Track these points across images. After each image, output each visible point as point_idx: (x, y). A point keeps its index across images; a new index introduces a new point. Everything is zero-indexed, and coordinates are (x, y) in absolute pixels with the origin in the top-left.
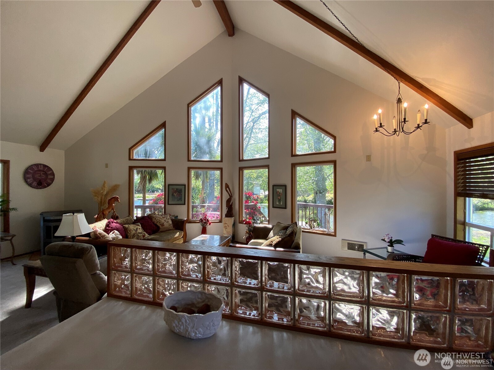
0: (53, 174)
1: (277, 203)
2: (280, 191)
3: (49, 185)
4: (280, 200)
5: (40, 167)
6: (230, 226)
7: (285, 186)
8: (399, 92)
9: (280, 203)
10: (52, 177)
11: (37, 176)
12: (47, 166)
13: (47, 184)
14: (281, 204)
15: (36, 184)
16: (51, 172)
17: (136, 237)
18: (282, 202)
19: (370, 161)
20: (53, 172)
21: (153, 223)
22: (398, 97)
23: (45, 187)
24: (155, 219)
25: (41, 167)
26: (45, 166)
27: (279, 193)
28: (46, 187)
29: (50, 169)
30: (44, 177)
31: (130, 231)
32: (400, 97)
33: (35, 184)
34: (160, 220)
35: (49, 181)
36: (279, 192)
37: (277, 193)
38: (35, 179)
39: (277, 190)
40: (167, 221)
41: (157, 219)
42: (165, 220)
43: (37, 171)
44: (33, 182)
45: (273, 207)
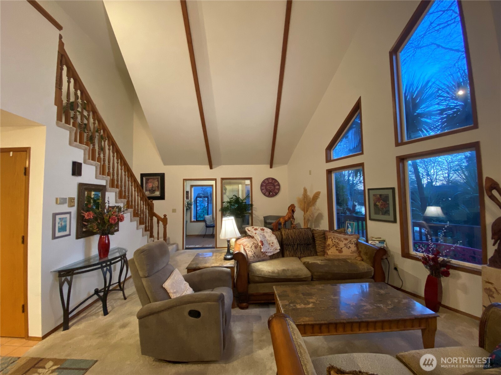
0: (279, 185)
3: (277, 194)
5: (269, 180)
10: (278, 187)
11: (268, 187)
15: (268, 194)
20: (279, 183)
23: (274, 196)
26: (273, 179)
29: (276, 181)
30: (272, 187)
35: (277, 191)
40: (348, 246)
41: (334, 240)
42: (346, 244)
43: (268, 183)
44: (266, 192)
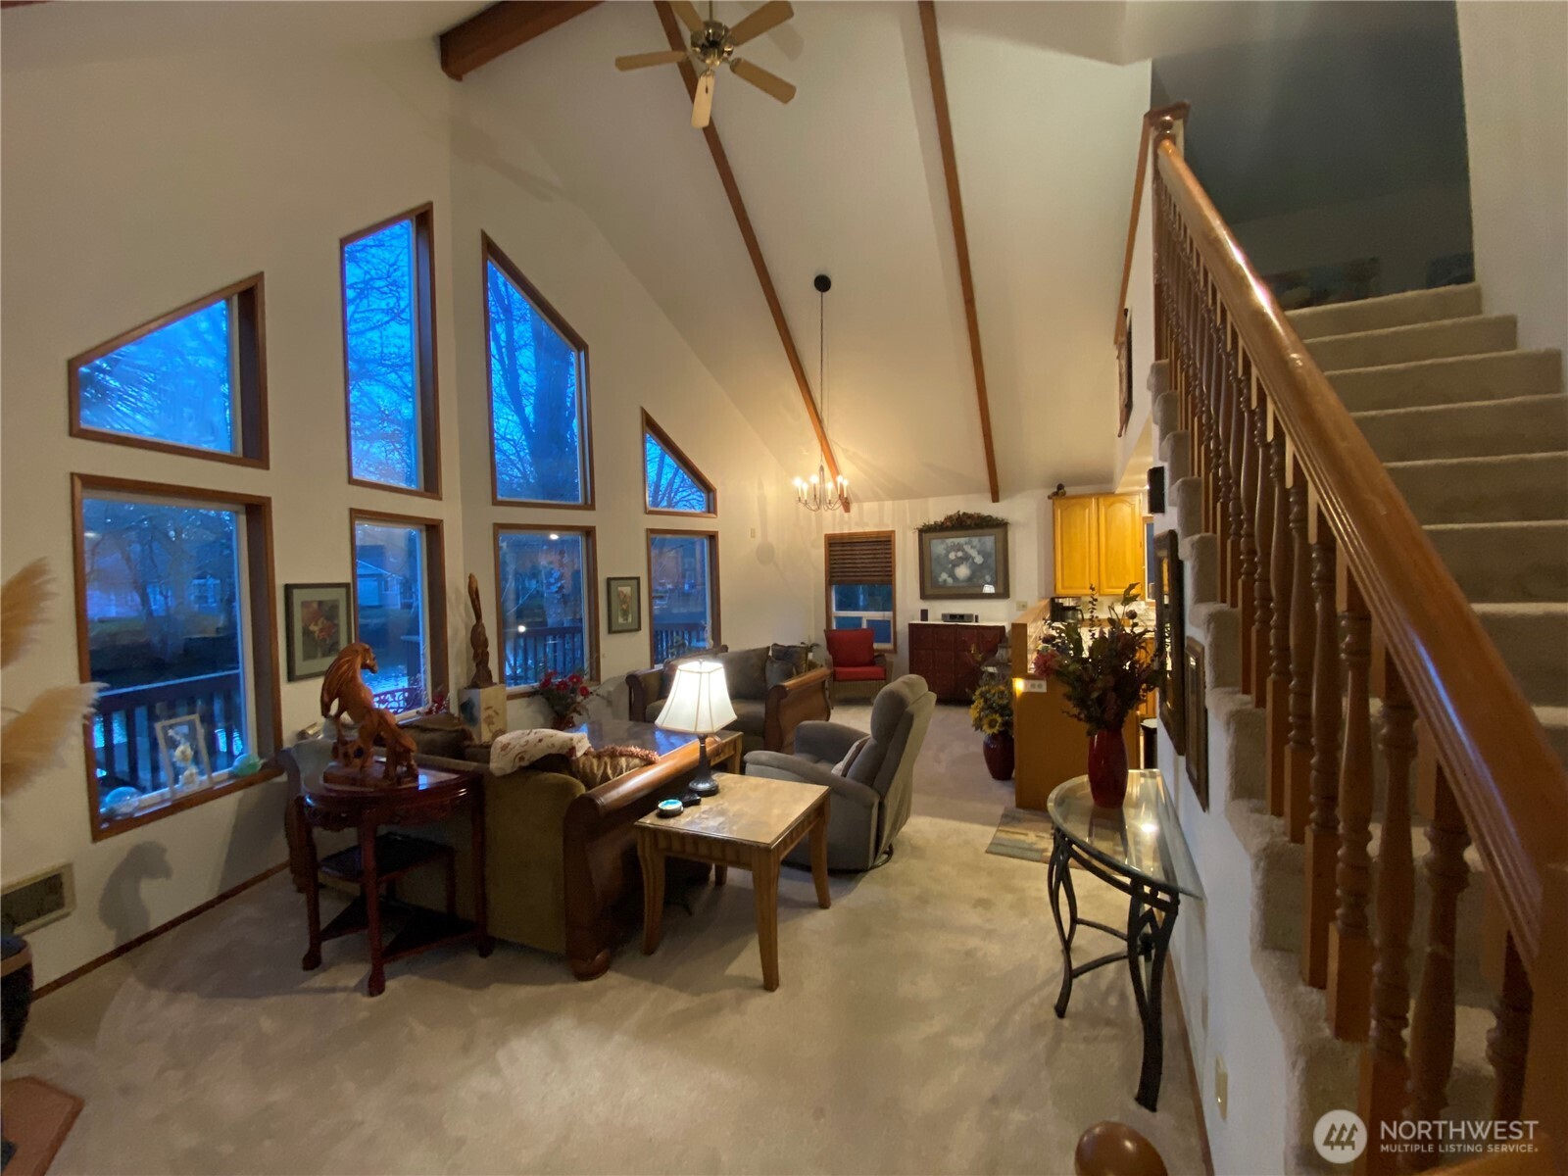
1: (621, 620)
4: (625, 614)
6: (501, 712)
7: (638, 579)
9: (627, 619)
14: (630, 620)
18: (630, 616)
27: (625, 596)
37: (619, 595)
39: (620, 589)
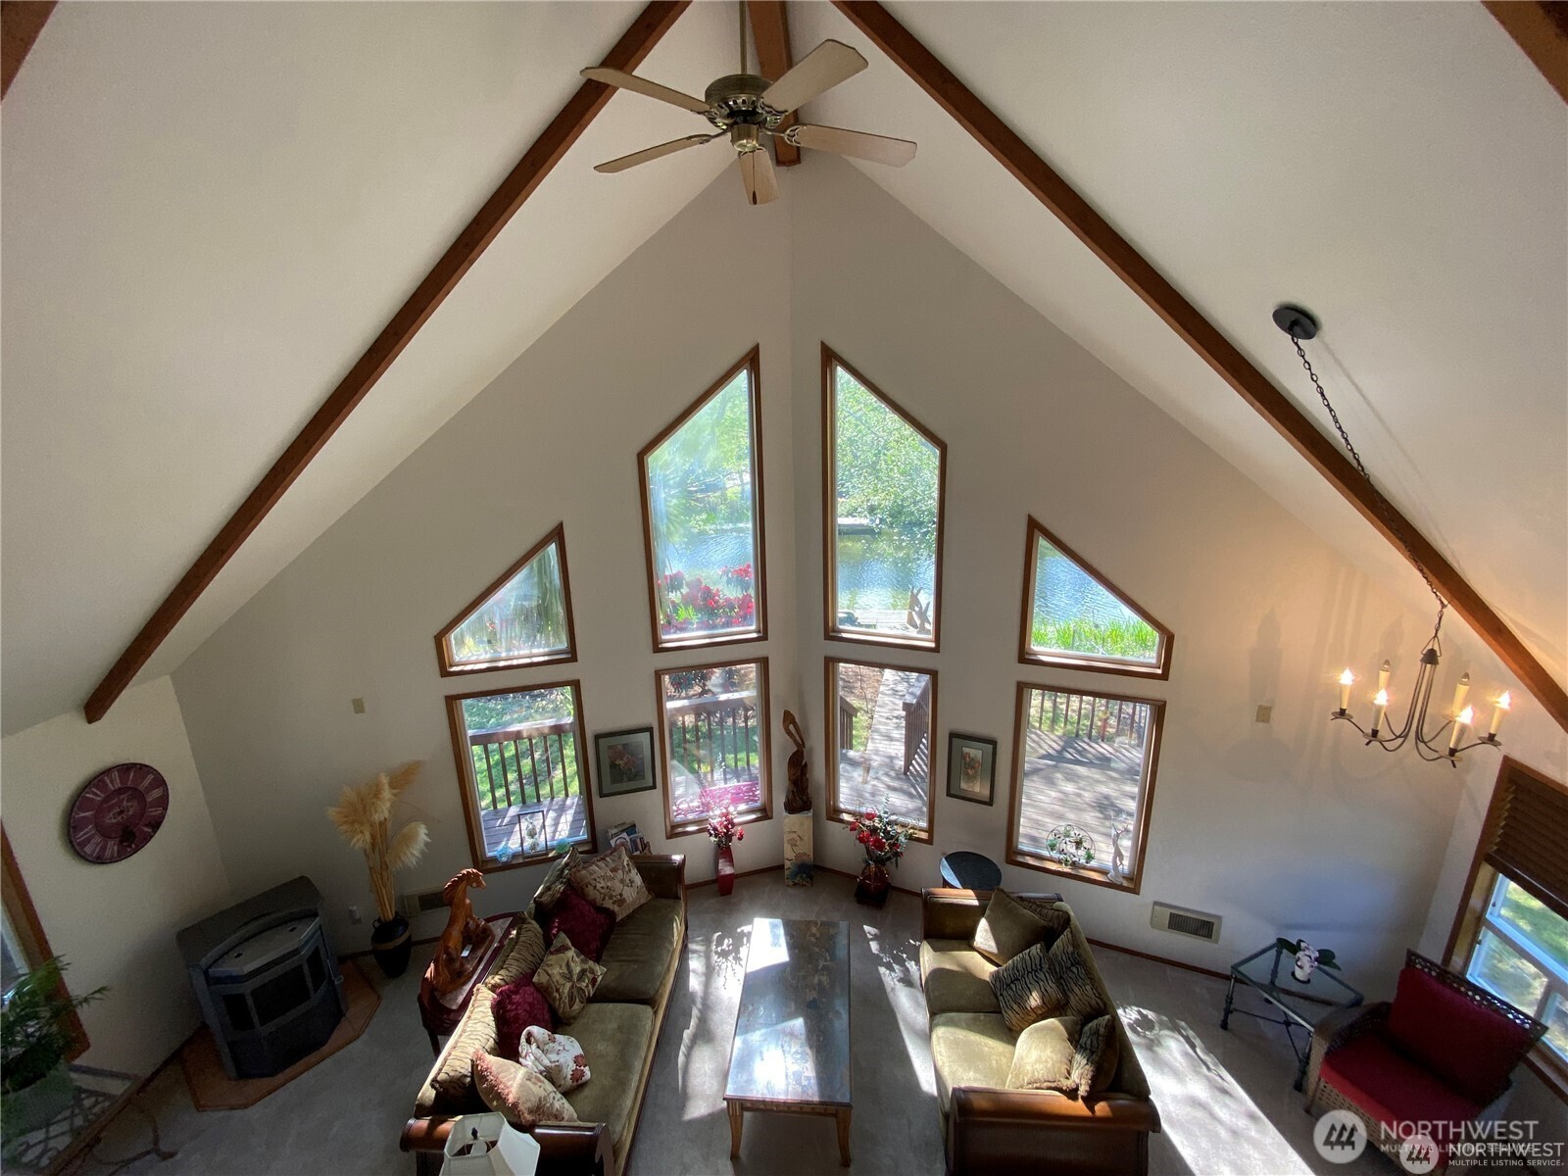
0: (160, 782)
1: (963, 784)
2: (975, 752)
3: (156, 825)
5: (108, 782)
6: (805, 838)
7: (994, 742)
8: (1436, 634)
10: (157, 793)
11: (110, 819)
12: (134, 765)
13: (149, 825)
15: (116, 848)
16: (151, 777)
17: (577, 1000)
19: (1268, 721)
20: (157, 774)
21: (592, 903)
22: (1430, 647)
23: (147, 838)
24: (595, 887)
25: (112, 782)
27: (972, 760)
28: (152, 837)
29: (143, 770)
30: (132, 808)
31: (557, 990)
32: (1436, 648)
33: (112, 847)
34: (609, 884)
35: (154, 812)
36: (972, 756)
37: (964, 759)
38: (105, 833)
39: (966, 750)
40: (627, 880)
41: (599, 886)
42: (622, 881)
43: (105, 800)
44: (103, 849)
45: (949, 794)
